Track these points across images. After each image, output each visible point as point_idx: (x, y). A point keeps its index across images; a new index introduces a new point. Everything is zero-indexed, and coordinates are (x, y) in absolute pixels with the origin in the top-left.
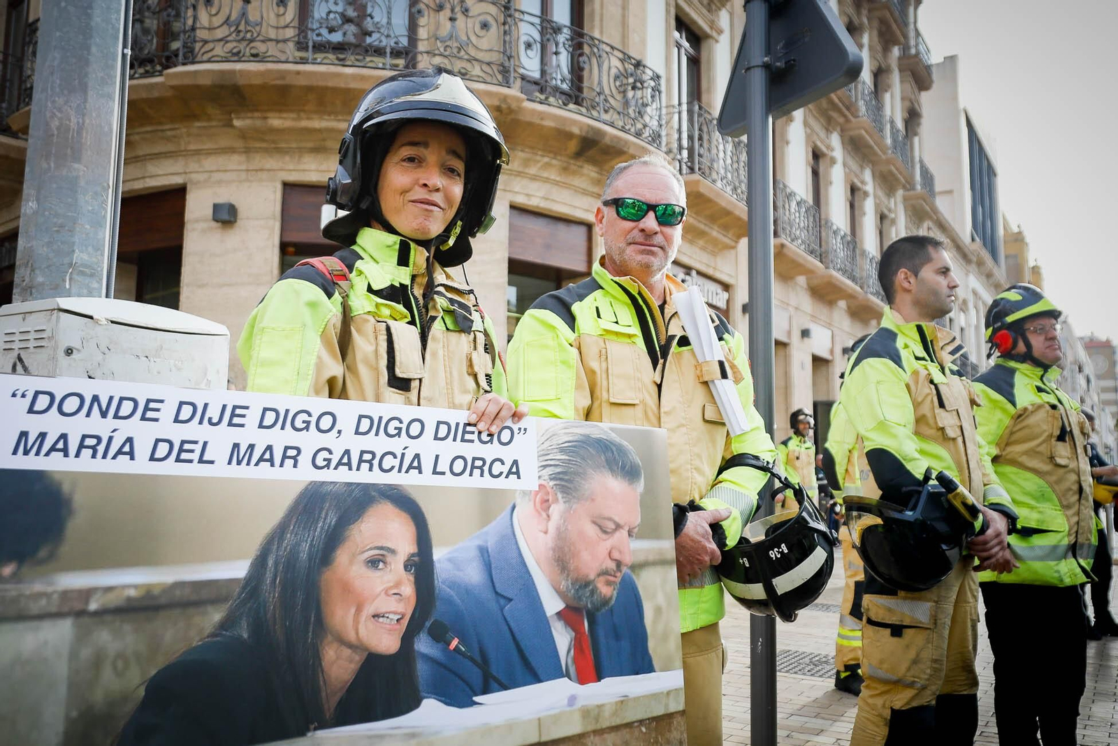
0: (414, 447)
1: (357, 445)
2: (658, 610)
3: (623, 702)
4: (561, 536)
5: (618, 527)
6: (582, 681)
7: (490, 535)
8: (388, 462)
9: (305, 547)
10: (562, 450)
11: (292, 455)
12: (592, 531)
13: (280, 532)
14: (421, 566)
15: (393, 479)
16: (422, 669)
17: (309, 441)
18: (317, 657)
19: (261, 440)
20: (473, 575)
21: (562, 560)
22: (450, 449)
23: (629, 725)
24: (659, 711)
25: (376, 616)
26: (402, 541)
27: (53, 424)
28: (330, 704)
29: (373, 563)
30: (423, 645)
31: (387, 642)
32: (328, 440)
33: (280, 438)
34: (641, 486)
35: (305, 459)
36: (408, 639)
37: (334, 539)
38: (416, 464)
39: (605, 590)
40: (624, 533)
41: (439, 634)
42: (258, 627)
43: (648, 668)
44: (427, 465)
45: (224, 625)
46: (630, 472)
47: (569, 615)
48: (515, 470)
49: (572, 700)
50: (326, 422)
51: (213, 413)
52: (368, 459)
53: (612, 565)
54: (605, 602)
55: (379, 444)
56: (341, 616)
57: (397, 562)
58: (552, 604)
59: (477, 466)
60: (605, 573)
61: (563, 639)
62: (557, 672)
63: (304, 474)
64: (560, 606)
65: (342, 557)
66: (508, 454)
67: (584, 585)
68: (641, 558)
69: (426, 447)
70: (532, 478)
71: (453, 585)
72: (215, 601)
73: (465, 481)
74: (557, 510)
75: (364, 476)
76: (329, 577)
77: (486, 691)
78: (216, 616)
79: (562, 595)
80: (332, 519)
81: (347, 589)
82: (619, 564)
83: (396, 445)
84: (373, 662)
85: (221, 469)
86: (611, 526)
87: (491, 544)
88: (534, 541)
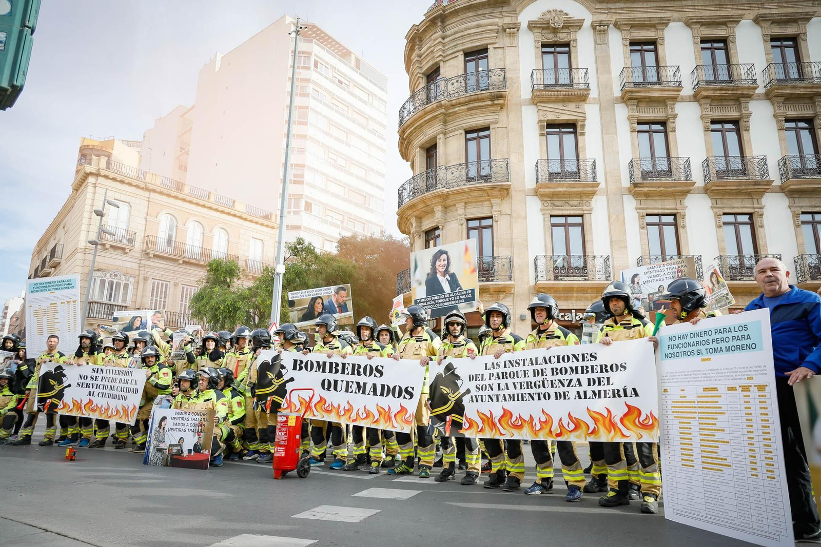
4: (337, 298)
5: (343, 296)
6: (340, 313)
7: (329, 299)
9: (312, 303)
10: (336, 289)
12: (340, 297)
13: (310, 302)
14: (323, 304)
17: (311, 293)
18: (314, 313)
20: (328, 304)
21: (337, 301)
22: (324, 292)
25: (319, 308)
26: (321, 301)
27: (293, 296)
29: (318, 304)
33: (309, 294)
34: (346, 292)
36: (321, 310)
37: (315, 302)
39: (342, 304)
42: (309, 311)
46: (344, 290)
47: (338, 307)
50: (313, 291)
51: (303, 293)
55: (318, 292)
56: (316, 309)
57: (320, 303)
58: (336, 306)
59: (327, 293)
60: (342, 302)
61: (338, 309)
63: (312, 296)
67: (340, 303)
69: (322, 292)
70: (333, 293)
71: (326, 305)
74: (336, 296)
76: (314, 305)
78: (306, 310)
80: (314, 300)
81: (316, 306)
82: (344, 301)
84: (319, 313)
85: (305, 297)
87: (330, 301)
88: (334, 300)
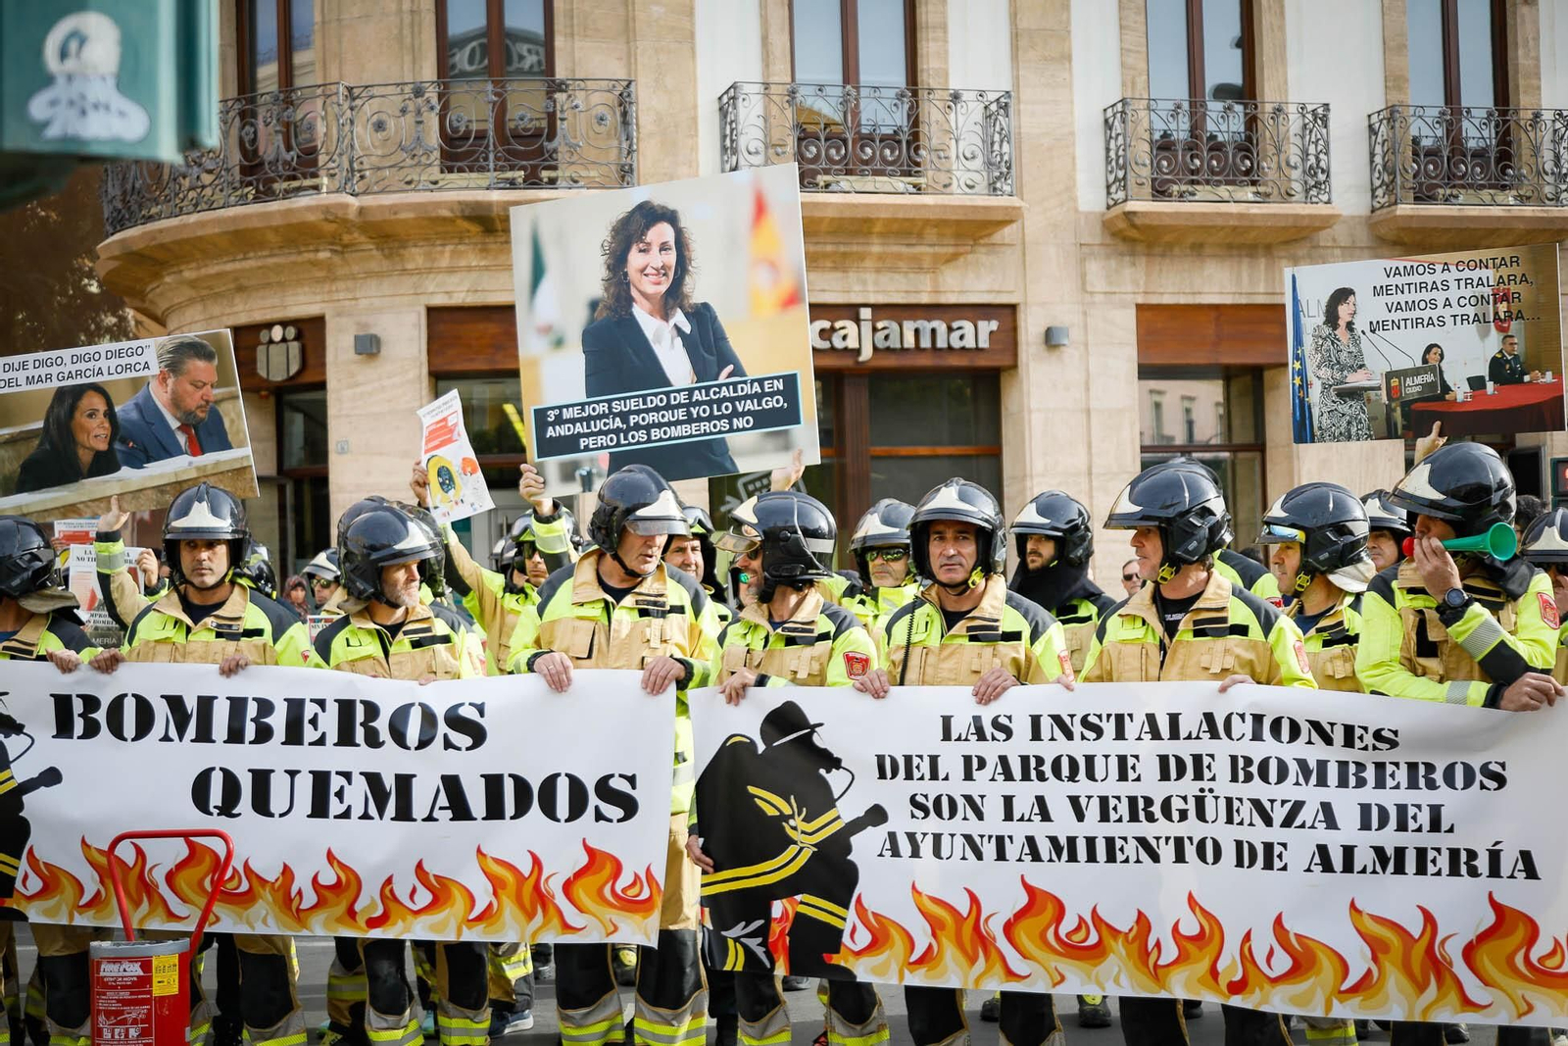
0: (98, 364)
1: (73, 368)
2: (232, 421)
3: (217, 463)
4: (174, 392)
5: (205, 384)
6: (194, 454)
7: (140, 396)
8: (88, 373)
9: (62, 413)
10: (169, 352)
11: (49, 377)
12: (190, 388)
13: (52, 407)
14: (110, 414)
15: (92, 380)
16: (119, 456)
17: (54, 370)
18: (76, 454)
19: (36, 373)
20: (134, 415)
21: (176, 403)
22: (115, 362)
23: (222, 473)
24: (238, 466)
25: (96, 436)
26: (100, 405)
28: (85, 470)
29: (90, 416)
30: (117, 446)
31: (103, 446)
32: (61, 369)
33: (42, 371)
34: (216, 362)
35: (54, 378)
36: (110, 444)
37: (73, 409)
38: (100, 372)
39: (202, 415)
40: (209, 386)
41: (124, 441)
42: (52, 443)
43: (230, 447)
44: (105, 372)
45: (41, 444)
46: (208, 356)
47: (183, 428)
48: (147, 366)
49: (190, 463)
50: (59, 361)
51: (16, 366)
52: (79, 373)
53: (203, 403)
54: (202, 420)
55: (82, 366)
56: (82, 438)
57: (101, 415)
58: (174, 424)
59: (128, 367)
60: (200, 407)
61: (182, 439)
62: (180, 452)
63: (56, 384)
64: (178, 424)
65: (77, 415)
66: (142, 360)
67: (189, 414)
68: (219, 397)
69: (103, 364)
70: (155, 369)
71: (127, 421)
72: (36, 437)
73: (124, 376)
74: (170, 382)
75: (79, 381)
76: (73, 423)
77: (148, 462)
78: (37, 442)
79: (178, 419)
80: (70, 401)
81: (82, 427)
82: (207, 402)
83: (90, 365)
84: (98, 454)
85: (25, 388)
86: (200, 384)
87: (140, 401)
88: (160, 397)
